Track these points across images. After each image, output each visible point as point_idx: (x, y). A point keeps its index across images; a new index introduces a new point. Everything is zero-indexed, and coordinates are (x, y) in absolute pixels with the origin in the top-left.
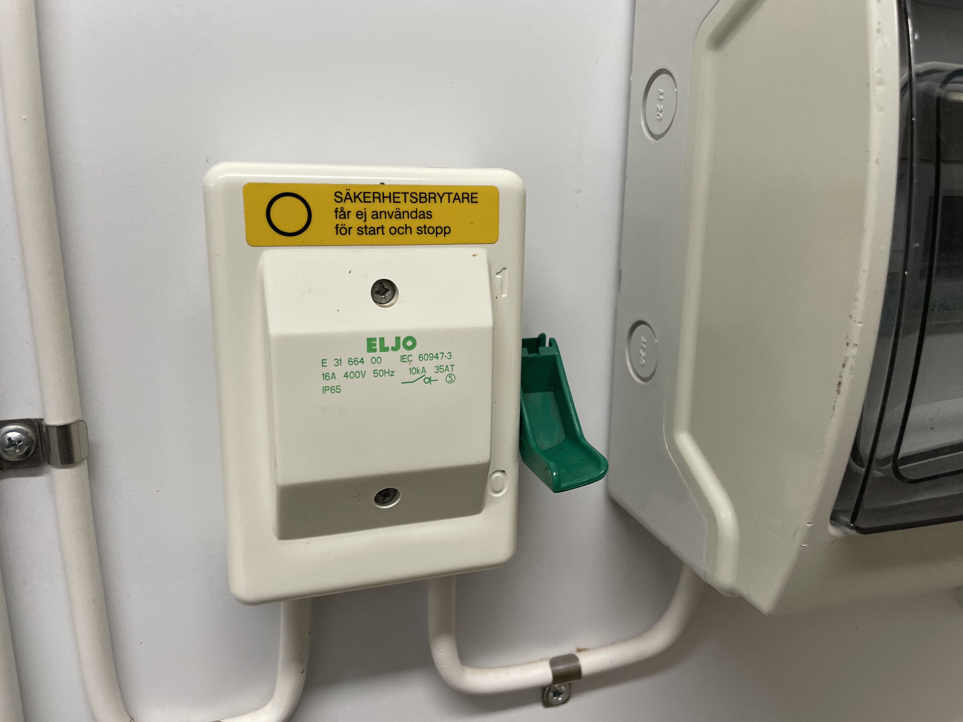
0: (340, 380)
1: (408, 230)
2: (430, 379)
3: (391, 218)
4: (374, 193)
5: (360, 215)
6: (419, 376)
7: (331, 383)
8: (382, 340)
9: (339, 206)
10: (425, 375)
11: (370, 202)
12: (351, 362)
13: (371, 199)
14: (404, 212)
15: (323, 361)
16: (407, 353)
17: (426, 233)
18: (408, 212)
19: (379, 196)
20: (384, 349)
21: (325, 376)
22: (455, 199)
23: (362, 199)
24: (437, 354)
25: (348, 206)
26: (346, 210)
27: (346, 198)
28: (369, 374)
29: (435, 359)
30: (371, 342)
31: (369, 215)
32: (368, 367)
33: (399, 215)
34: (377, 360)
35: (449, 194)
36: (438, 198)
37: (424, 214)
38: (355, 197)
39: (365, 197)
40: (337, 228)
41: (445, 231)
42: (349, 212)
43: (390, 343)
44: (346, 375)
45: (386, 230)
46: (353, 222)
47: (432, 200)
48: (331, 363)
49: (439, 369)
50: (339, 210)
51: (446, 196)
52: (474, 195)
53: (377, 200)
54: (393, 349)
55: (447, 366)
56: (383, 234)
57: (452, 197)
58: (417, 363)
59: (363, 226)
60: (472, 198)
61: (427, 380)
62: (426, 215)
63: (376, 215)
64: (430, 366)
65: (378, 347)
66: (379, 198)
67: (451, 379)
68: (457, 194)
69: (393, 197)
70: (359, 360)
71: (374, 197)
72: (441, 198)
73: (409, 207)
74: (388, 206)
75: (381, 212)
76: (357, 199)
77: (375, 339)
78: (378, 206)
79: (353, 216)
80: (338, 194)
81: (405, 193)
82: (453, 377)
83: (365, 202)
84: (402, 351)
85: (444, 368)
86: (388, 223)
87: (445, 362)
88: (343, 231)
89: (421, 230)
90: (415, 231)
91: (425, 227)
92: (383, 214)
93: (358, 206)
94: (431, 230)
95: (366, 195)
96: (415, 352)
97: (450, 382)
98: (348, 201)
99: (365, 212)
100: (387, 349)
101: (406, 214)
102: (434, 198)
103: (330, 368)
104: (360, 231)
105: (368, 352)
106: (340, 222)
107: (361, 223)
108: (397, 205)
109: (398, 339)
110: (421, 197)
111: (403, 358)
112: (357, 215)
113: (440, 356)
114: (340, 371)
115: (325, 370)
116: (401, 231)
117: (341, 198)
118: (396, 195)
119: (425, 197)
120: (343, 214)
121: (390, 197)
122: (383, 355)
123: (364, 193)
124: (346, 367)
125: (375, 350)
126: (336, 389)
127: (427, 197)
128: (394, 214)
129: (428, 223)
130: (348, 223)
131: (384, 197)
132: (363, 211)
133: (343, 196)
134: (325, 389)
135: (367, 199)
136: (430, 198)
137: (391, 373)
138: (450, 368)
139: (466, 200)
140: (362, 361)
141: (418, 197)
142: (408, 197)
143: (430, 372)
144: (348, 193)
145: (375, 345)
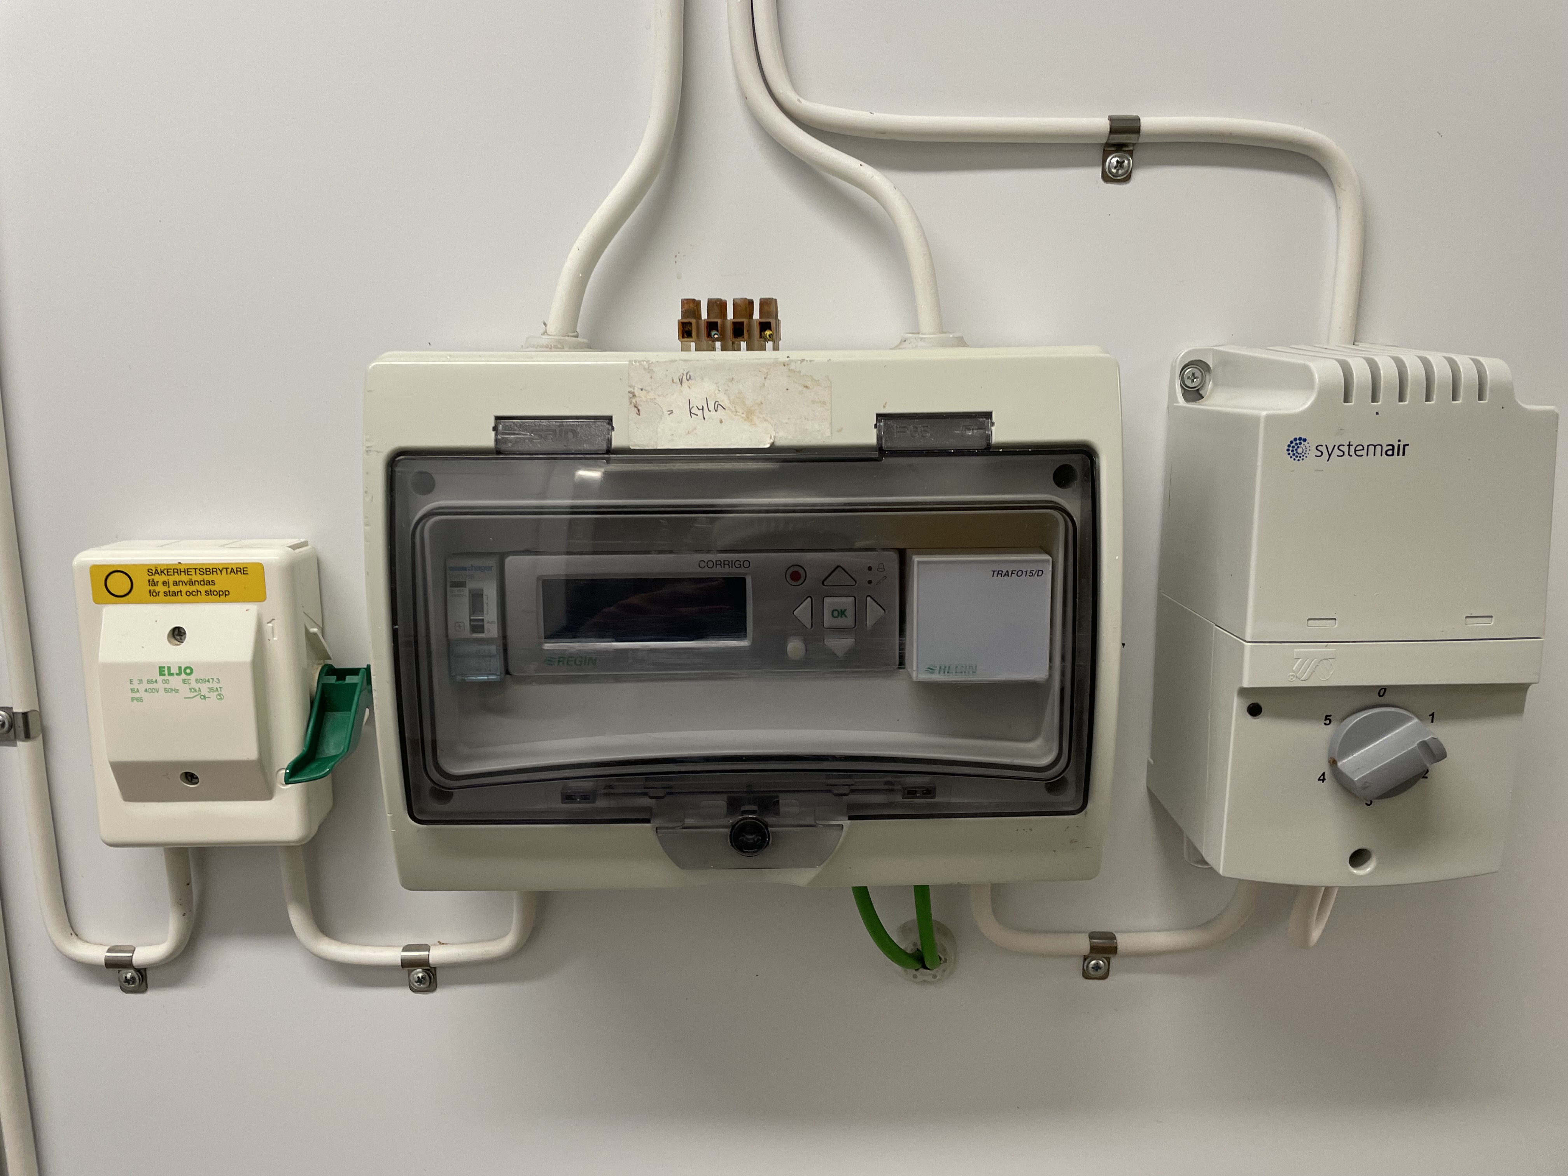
0: (142, 694)
1: (199, 593)
2: (205, 697)
3: (186, 585)
4: (174, 569)
5: (164, 583)
6: (195, 694)
7: (136, 695)
8: (169, 668)
9: (151, 578)
10: (200, 694)
11: (171, 575)
12: (150, 682)
13: (172, 573)
14: (195, 581)
15: (131, 681)
16: (188, 677)
17: (211, 595)
18: (198, 581)
19: (178, 571)
20: (170, 674)
21: (132, 690)
22: (231, 572)
23: (166, 573)
24: (209, 679)
25: (156, 578)
26: (155, 581)
27: (155, 573)
28: (162, 691)
29: (207, 683)
30: (161, 669)
31: (171, 583)
32: (160, 685)
33: (192, 583)
34: (166, 682)
35: (227, 569)
36: (218, 571)
37: (209, 583)
38: (161, 572)
39: (168, 572)
40: (150, 592)
41: (226, 593)
42: (157, 582)
43: (174, 670)
44: (146, 691)
45: (184, 593)
46: (160, 588)
47: (215, 573)
48: (135, 682)
49: (211, 689)
50: (151, 581)
51: (225, 570)
52: (245, 569)
53: (176, 574)
54: (177, 674)
55: (217, 688)
56: (181, 595)
57: (229, 571)
58: (194, 685)
59: (167, 591)
60: (244, 571)
61: (202, 697)
62: (211, 583)
63: (176, 583)
64: (204, 688)
65: (166, 673)
66: (177, 572)
67: (220, 697)
68: (232, 569)
69: (187, 571)
70: (154, 681)
71: (174, 572)
72: (221, 571)
73: (199, 578)
74: (184, 578)
75: (179, 582)
76: (163, 574)
77: (164, 667)
78: (176, 578)
79: (160, 584)
80: (150, 571)
81: (195, 569)
82: (222, 696)
83: (168, 575)
84: (183, 676)
85: (215, 689)
86: (184, 589)
87: (215, 685)
88: (154, 594)
89: (207, 593)
90: (203, 593)
91: (211, 591)
92: (181, 583)
93: (164, 578)
94: (215, 593)
95: (169, 570)
96: (192, 678)
97: (221, 699)
98: (157, 575)
99: (169, 582)
100: (173, 674)
101: (197, 583)
102: (216, 572)
103: (136, 686)
104: (166, 594)
105: (160, 675)
106: (152, 588)
107: (166, 589)
108: (190, 577)
109: (180, 668)
110: (206, 571)
111: (184, 681)
112: (163, 583)
113: (211, 680)
114: (142, 687)
115: (132, 686)
116: (194, 593)
117: (152, 573)
118: (189, 570)
119: (210, 571)
120: (154, 583)
121: (185, 572)
122: (170, 678)
123: (167, 569)
124: (145, 685)
125: (165, 675)
126: (140, 700)
127: (211, 571)
128: (188, 582)
129: (213, 588)
130: (157, 589)
131: (181, 571)
132: (167, 581)
133: (154, 572)
134: (133, 699)
135: (169, 574)
136: (213, 571)
137: (176, 691)
138: (219, 689)
139: (239, 573)
140: (156, 681)
141: (204, 571)
142: (198, 571)
143: (204, 692)
144: (157, 570)
145: (164, 671)
